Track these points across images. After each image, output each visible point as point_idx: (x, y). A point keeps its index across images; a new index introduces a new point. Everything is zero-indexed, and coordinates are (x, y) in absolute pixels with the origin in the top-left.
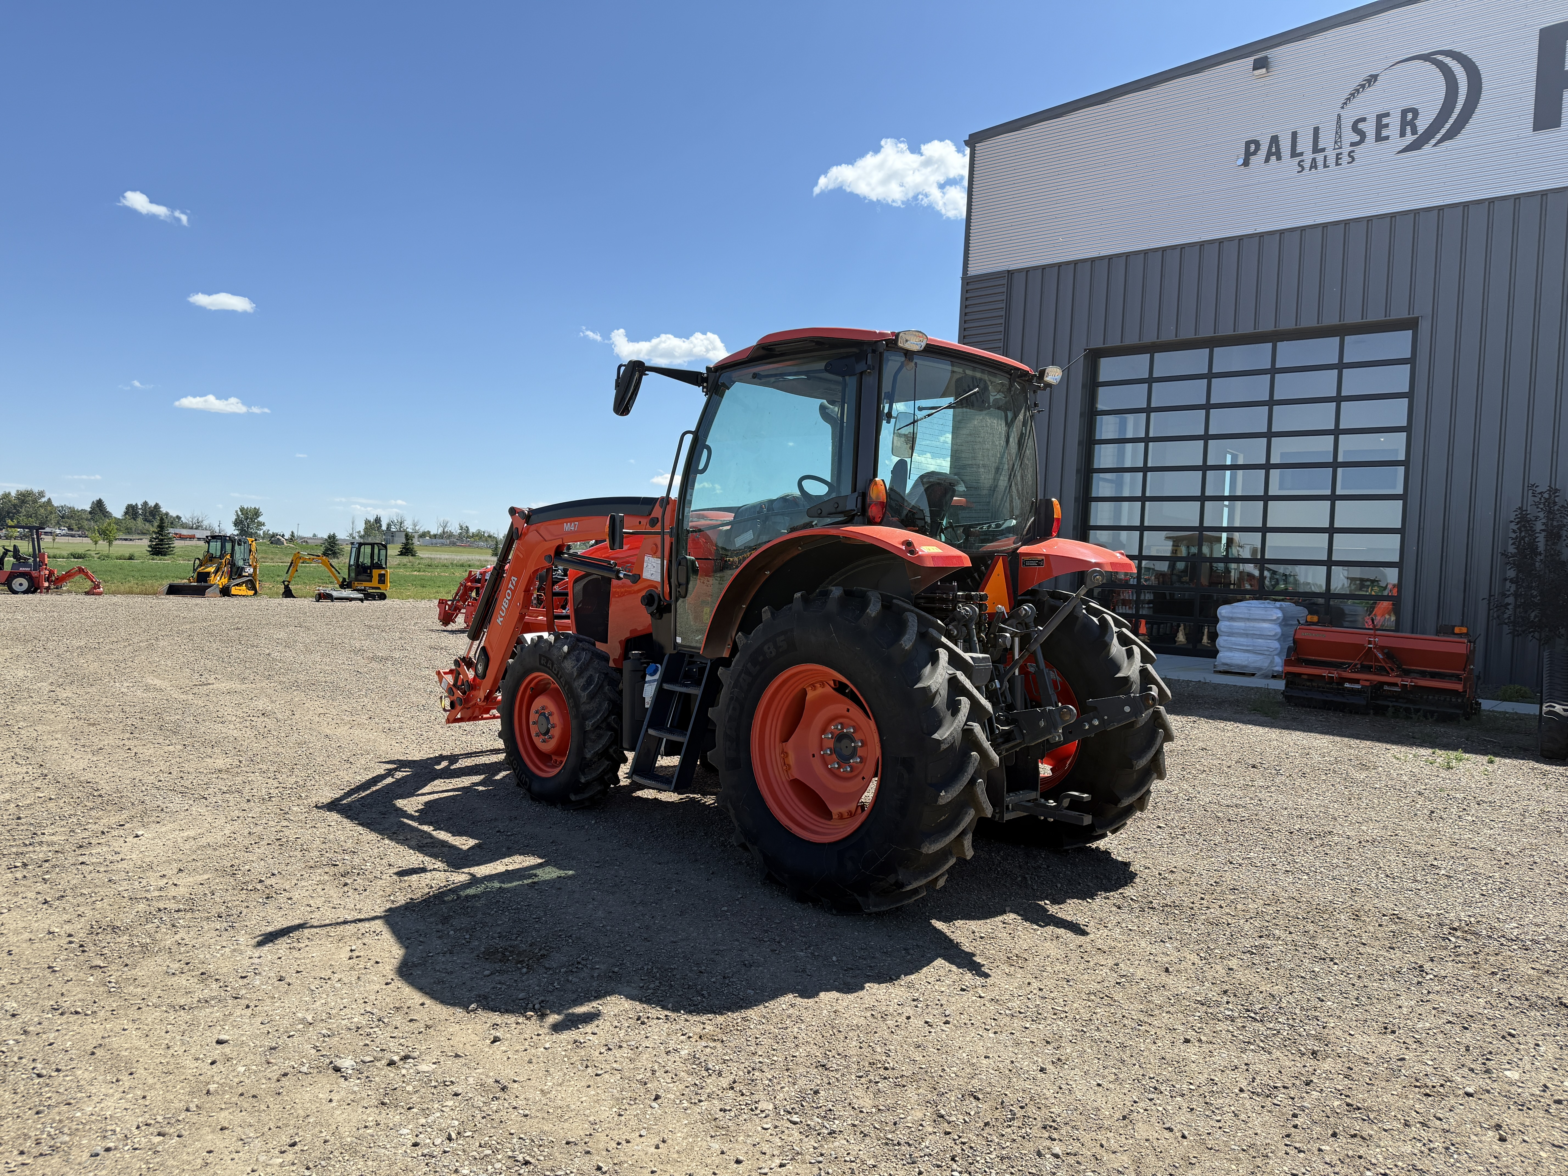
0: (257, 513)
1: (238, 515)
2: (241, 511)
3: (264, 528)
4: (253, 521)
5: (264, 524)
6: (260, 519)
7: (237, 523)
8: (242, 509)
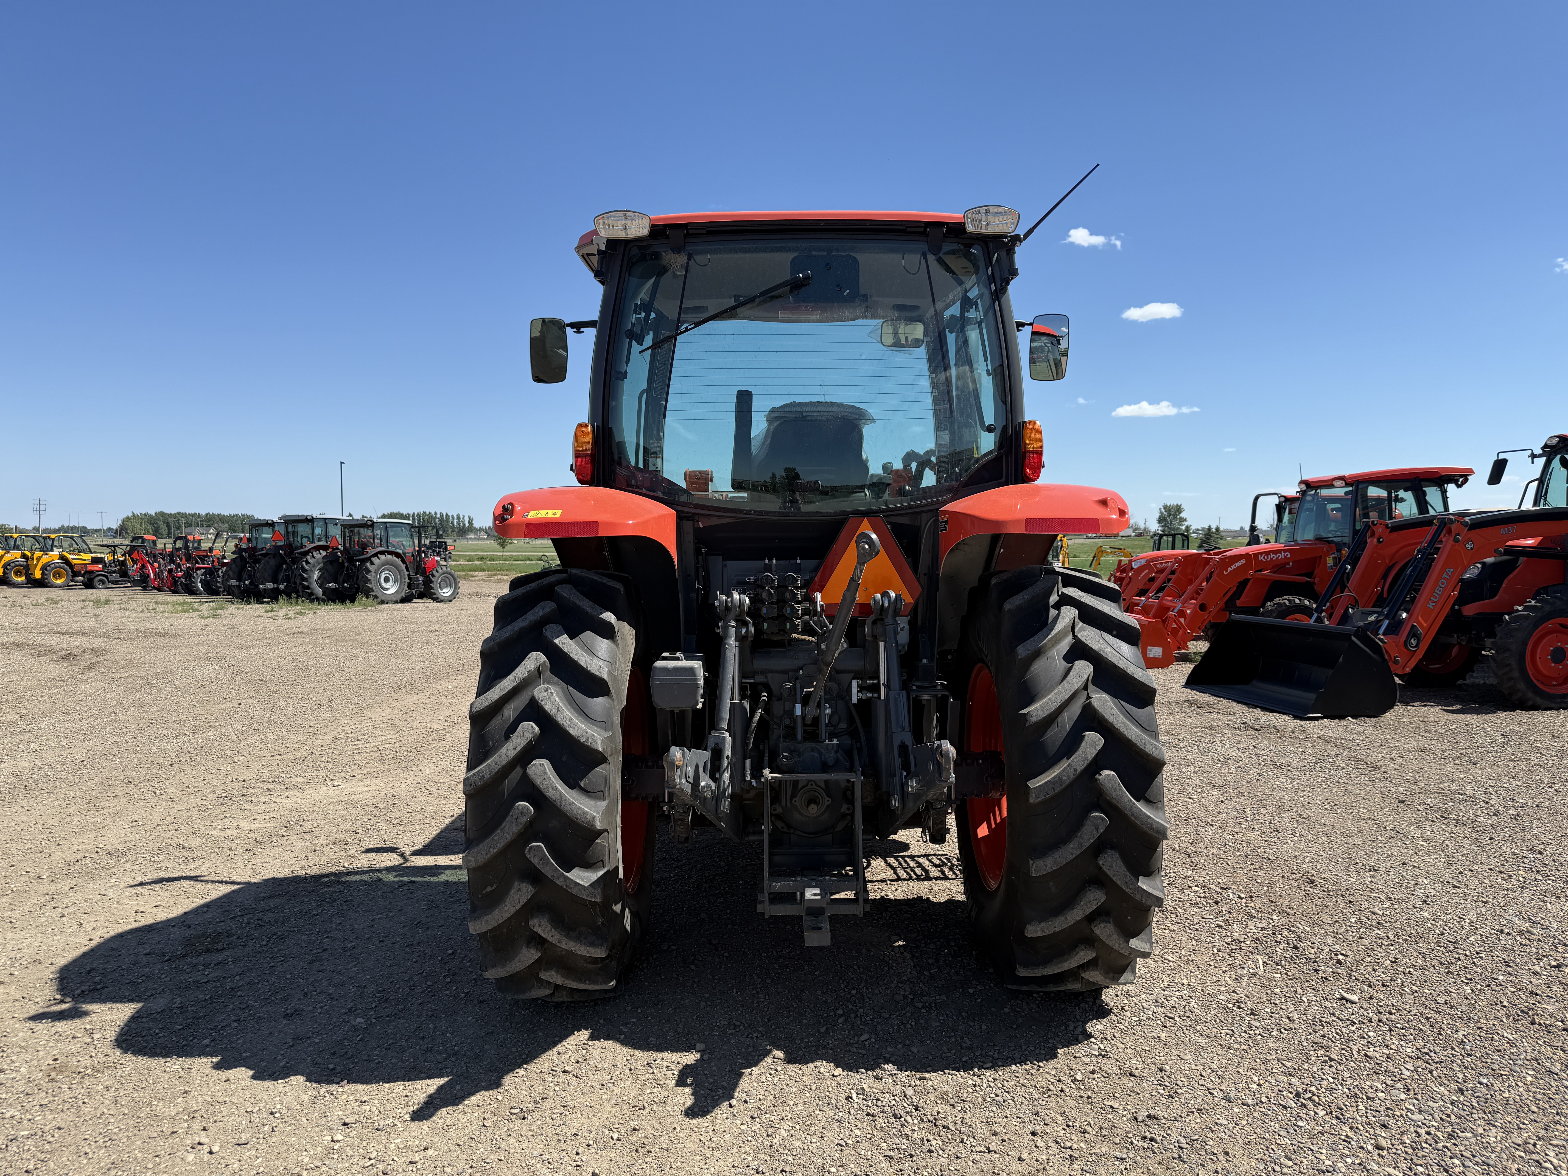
0: (1179, 509)
1: (1161, 512)
2: (1165, 508)
3: (1186, 523)
4: (1175, 518)
5: (1185, 520)
6: (1183, 515)
7: (1161, 520)
8: (1165, 507)
